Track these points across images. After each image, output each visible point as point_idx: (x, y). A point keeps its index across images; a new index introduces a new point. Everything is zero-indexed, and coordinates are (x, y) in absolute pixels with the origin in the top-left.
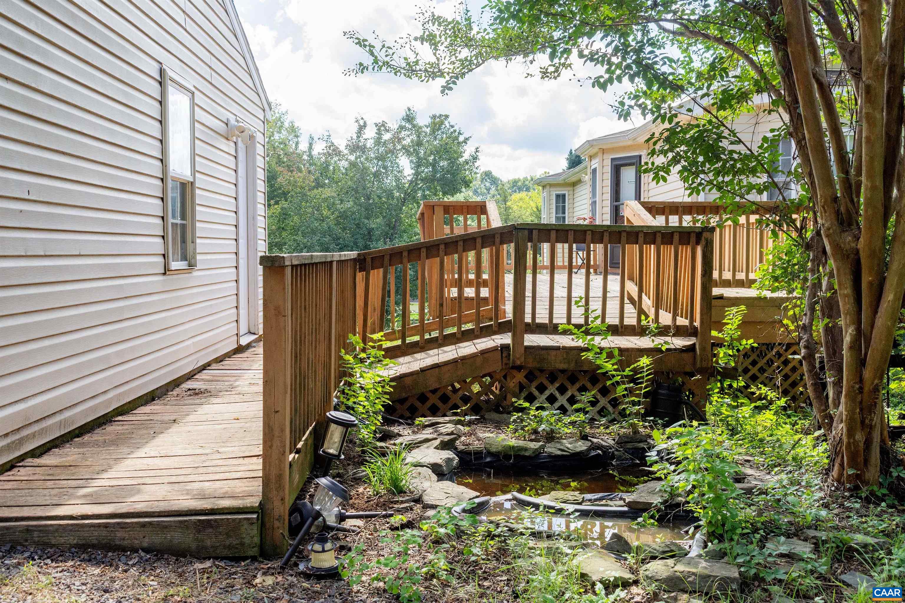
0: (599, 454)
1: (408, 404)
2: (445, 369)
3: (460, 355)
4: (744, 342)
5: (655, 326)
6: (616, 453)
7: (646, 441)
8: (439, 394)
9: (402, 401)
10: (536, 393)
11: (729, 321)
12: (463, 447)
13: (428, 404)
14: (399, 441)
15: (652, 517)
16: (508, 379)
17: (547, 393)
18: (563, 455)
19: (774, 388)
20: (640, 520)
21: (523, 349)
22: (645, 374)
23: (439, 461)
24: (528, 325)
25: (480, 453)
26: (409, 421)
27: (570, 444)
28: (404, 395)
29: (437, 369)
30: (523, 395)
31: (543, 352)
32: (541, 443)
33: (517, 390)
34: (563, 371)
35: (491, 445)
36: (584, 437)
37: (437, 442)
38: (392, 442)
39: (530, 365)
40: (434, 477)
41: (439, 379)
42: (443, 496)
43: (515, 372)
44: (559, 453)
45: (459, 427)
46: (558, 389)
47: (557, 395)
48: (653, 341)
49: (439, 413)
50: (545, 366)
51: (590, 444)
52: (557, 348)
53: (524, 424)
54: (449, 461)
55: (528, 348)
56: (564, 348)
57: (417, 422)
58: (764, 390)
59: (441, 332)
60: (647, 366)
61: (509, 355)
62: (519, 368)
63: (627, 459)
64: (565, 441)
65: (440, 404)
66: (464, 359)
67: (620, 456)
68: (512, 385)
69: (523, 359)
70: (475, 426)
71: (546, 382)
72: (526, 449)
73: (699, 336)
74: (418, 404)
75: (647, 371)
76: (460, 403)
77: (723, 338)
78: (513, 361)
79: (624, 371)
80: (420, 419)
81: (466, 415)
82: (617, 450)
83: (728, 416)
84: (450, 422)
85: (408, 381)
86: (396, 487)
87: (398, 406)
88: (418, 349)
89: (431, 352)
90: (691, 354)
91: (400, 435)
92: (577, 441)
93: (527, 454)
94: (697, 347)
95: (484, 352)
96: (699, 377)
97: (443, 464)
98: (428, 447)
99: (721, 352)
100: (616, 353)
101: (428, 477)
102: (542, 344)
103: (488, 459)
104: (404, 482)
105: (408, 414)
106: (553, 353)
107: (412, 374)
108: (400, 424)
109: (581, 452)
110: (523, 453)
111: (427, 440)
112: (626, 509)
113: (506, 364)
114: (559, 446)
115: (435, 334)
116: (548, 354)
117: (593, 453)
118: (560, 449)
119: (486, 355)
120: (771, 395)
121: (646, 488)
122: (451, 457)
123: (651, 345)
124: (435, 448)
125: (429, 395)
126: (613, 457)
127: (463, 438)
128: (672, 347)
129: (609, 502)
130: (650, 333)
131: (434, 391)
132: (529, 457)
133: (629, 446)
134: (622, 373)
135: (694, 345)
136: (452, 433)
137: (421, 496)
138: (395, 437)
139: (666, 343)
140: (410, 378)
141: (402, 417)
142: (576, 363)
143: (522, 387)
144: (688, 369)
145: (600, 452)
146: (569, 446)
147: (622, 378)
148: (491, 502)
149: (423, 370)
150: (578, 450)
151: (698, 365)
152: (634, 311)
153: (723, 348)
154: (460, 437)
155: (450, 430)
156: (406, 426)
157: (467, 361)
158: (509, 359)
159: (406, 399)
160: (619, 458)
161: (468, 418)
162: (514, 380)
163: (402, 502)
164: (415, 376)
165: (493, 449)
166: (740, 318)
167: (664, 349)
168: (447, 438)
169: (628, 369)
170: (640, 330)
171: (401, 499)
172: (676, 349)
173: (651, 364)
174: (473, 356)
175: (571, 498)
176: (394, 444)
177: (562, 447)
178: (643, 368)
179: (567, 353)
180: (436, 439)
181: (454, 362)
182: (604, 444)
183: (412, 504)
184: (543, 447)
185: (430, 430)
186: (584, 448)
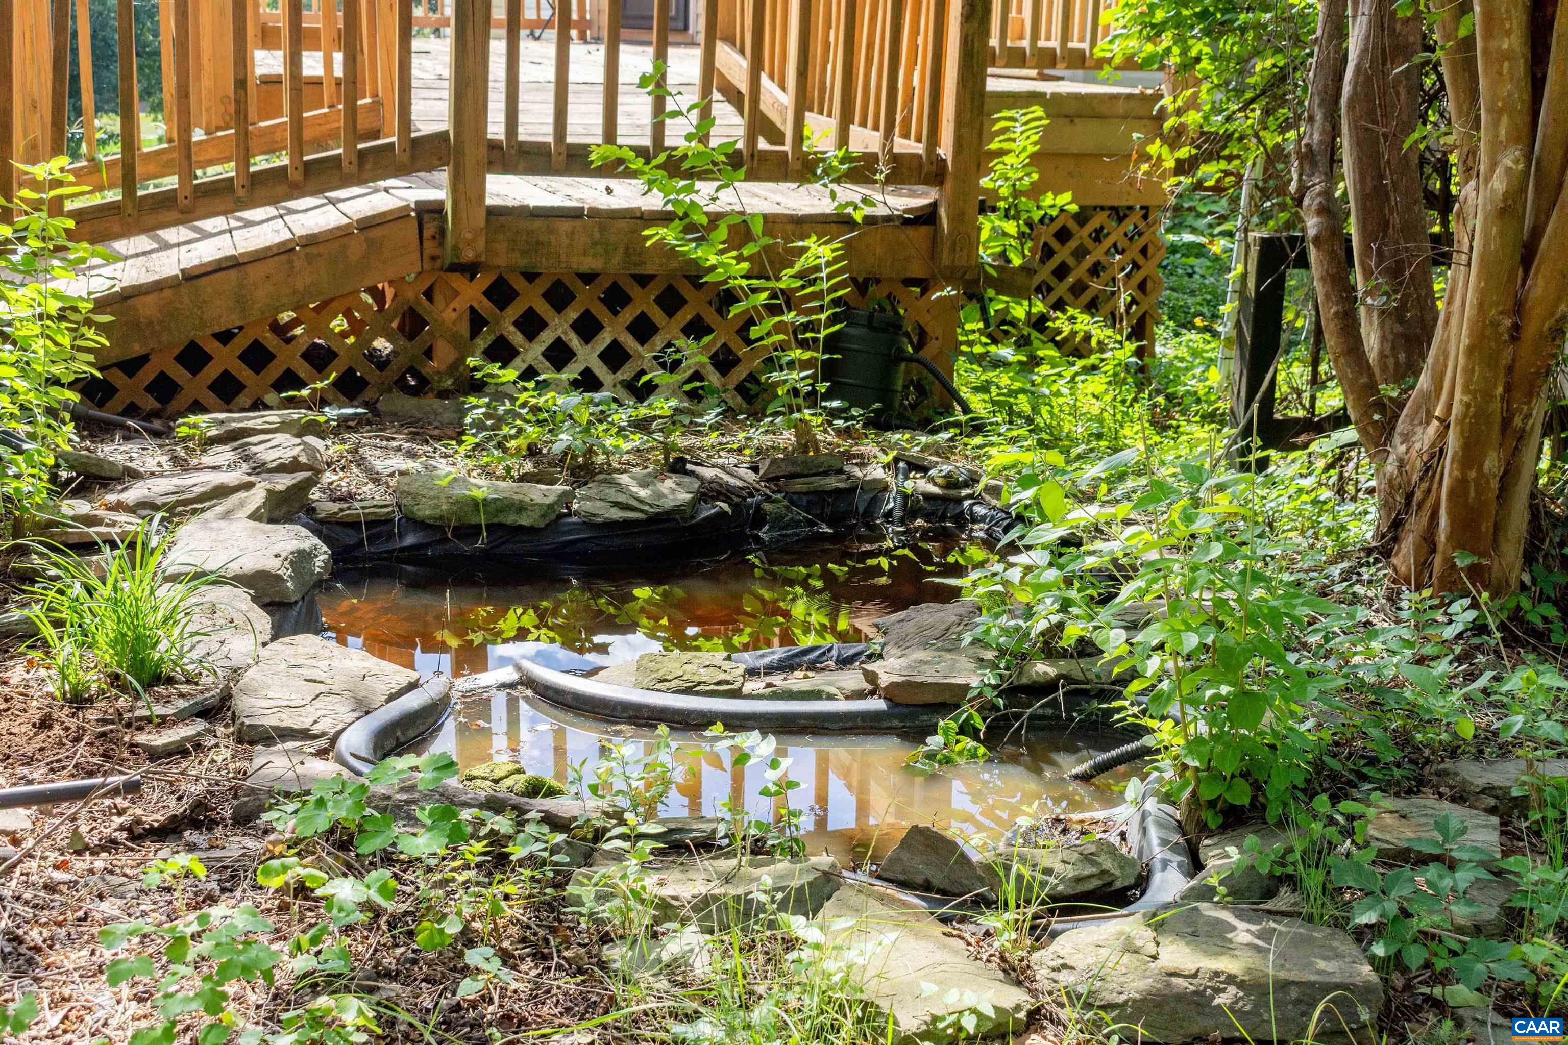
0: (723, 513)
1: (148, 374)
2: (254, 273)
3: (300, 231)
4: (1048, 200)
5: (841, 154)
6: (767, 507)
7: (841, 471)
8: (241, 343)
9: (131, 366)
10: (517, 338)
11: (1006, 146)
12: (335, 507)
13: (211, 372)
14: (134, 494)
15: (966, 729)
16: (438, 297)
17: (546, 338)
18: (626, 523)
19: (1113, 319)
20: (935, 741)
21: (483, 214)
22: (825, 286)
23: (272, 565)
24: (494, 146)
25: (387, 521)
26: (157, 424)
27: (644, 485)
28: (137, 349)
29: (233, 274)
30: (482, 343)
31: (538, 224)
32: (559, 488)
33: (464, 329)
34: (588, 278)
35: (415, 496)
36: (677, 467)
37: (257, 497)
38: (112, 498)
39: (501, 261)
40: (263, 621)
41: (241, 301)
42: (299, 692)
43: (457, 281)
44: (616, 514)
45: (311, 440)
46: (575, 326)
47: (574, 341)
48: (833, 195)
49: (243, 399)
50: (543, 264)
51: (696, 484)
52: (575, 214)
53: (506, 430)
54: (301, 558)
55: (494, 213)
56: (595, 213)
57: (183, 431)
58: (1085, 323)
59: (244, 162)
60: (829, 264)
61: (442, 231)
62: (470, 270)
63: (797, 523)
64: (624, 479)
65: (243, 373)
66: (311, 241)
67: (781, 517)
68: (449, 315)
69: (481, 244)
70: (354, 437)
71: (543, 308)
72: (521, 508)
73: (948, 185)
74: (179, 373)
75: (830, 277)
76: (303, 369)
77: (995, 191)
78: (455, 248)
79: (778, 279)
80: (192, 419)
81: (324, 402)
82: (768, 499)
83: (1013, 393)
84: (284, 427)
85: (147, 307)
86: (138, 665)
87: (118, 378)
88: (174, 215)
89: (210, 224)
90: (924, 231)
91: (135, 475)
92: (659, 476)
93: (525, 521)
94: (942, 212)
95: (368, 224)
96: (949, 291)
97: (286, 573)
98: (226, 515)
99: (987, 225)
100: (757, 227)
101: (239, 620)
102: (532, 202)
103: (410, 540)
104: (163, 646)
105: (150, 403)
106: (565, 226)
107: (158, 286)
108: (129, 436)
109: (677, 510)
110: (511, 519)
111: (221, 492)
112: (878, 704)
113: (433, 258)
114: (612, 494)
115: (225, 170)
116: (551, 231)
117: (707, 511)
118: (616, 504)
119: (376, 233)
120: (1100, 332)
121: (909, 627)
122: (306, 545)
123: (826, 206)
124: (255, 516)
125: (212, 346)
126: (759, 519)
127: (328, 477)
128: (881, 211)
129: (816, 681)
130: (826, 172)
131: (225, 337)
132: (531, 530)
133: (798, 485)
134: (772, 284)
135: (934, 205)
136: (293, 466)
137: (226, 697)
138: (119, 479)
139: (865, 200)
140: (151, 299)
141: (132, 410)
142: (627, 252)
143: (477, 322)
144: (917, 270)
145: (725, 506)
146: (643, 493)
147: (774, 296)
148: (455, 696)
149: (191, 277)
150: (668, 503)
151: (946, 259)
152: (737, 120)
153: (992, 216)
154: (318, 472)
155: (287, 455)
156: (150, 441)
157: (321, 249)
158: (441, 244)
159: (143, 360)
160: (777, 522)
161: (331, 412)
162: (455, 304)
163: (163, 722)
164: (167, 293)
165: (424, 511)
166: (1035, 138)
167: (858, 217)
168: (283, 482)
169: (789, 272)
170: (798, 166)
171: (159, 710)
172: (888, 219)
173: (836, 260)
174: (340, 235)
175: (706, 675)
176: (119, 507)
177: (622, 498)
178: (817, 269)
179: (603, 228)
180: (248, 486)
181: (284, 250)
182: (732, 481)
183: (200, 725)
184: (565, 499)
185: (223, 455)
186: (684, 496)
